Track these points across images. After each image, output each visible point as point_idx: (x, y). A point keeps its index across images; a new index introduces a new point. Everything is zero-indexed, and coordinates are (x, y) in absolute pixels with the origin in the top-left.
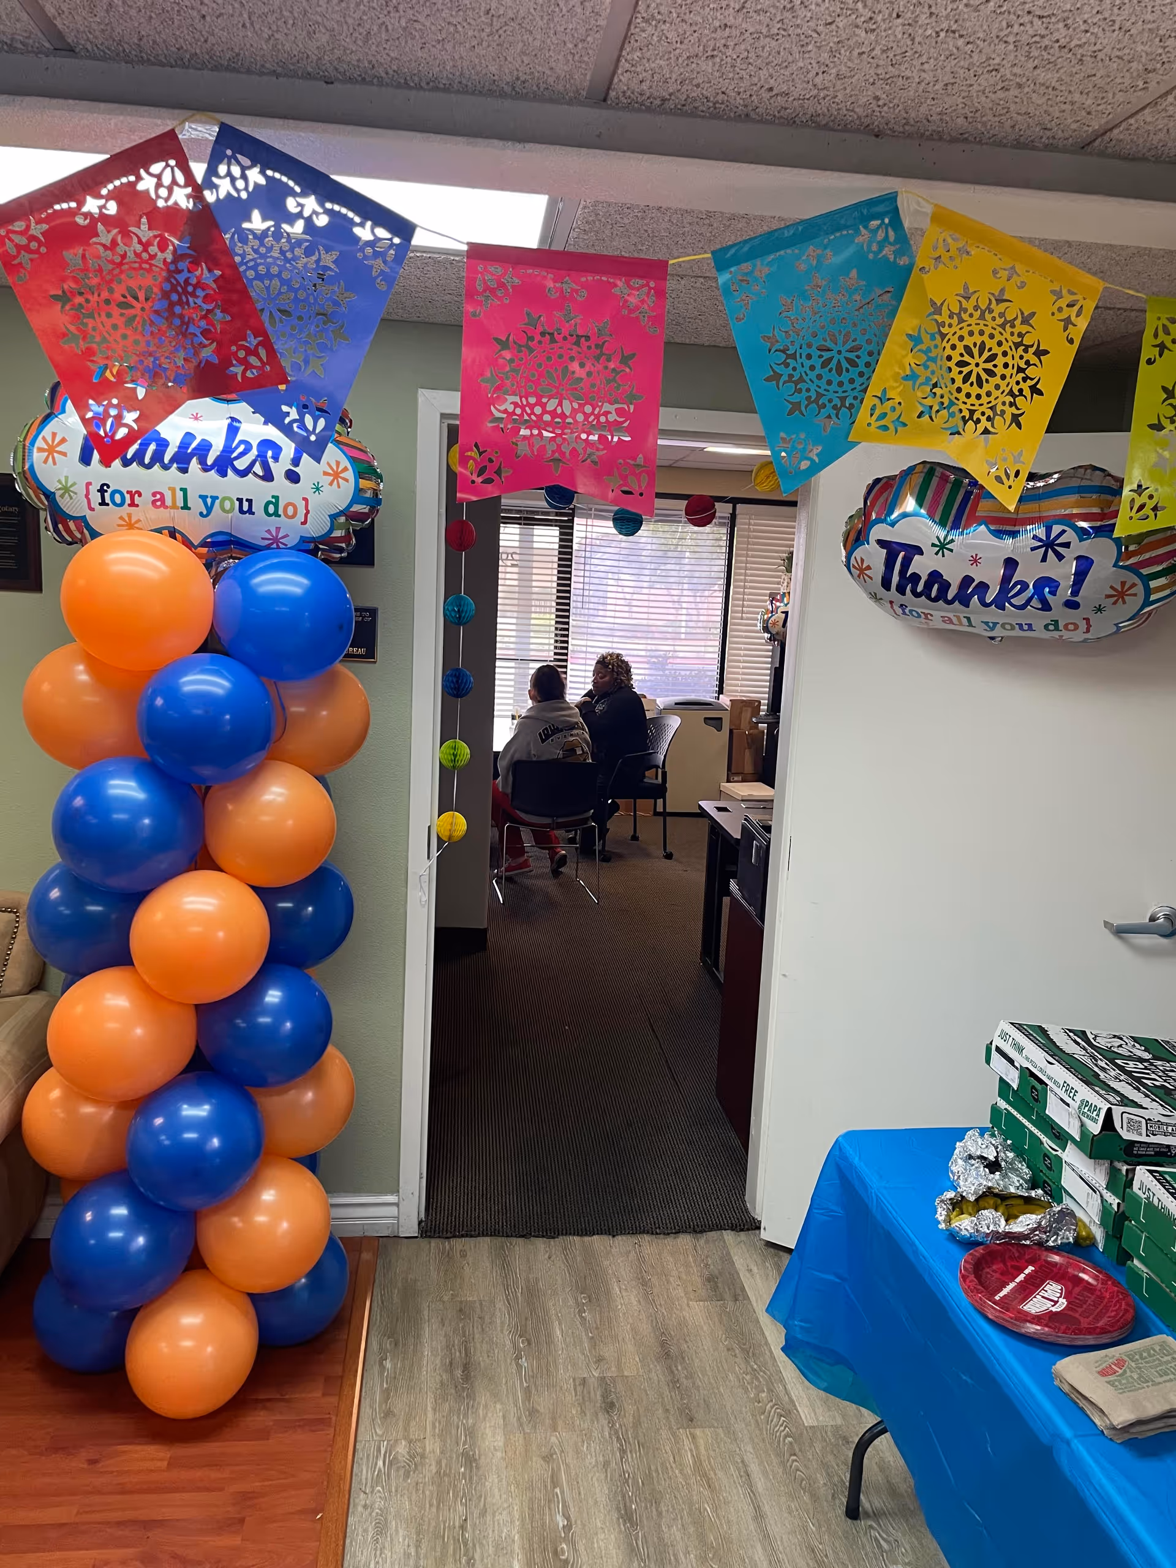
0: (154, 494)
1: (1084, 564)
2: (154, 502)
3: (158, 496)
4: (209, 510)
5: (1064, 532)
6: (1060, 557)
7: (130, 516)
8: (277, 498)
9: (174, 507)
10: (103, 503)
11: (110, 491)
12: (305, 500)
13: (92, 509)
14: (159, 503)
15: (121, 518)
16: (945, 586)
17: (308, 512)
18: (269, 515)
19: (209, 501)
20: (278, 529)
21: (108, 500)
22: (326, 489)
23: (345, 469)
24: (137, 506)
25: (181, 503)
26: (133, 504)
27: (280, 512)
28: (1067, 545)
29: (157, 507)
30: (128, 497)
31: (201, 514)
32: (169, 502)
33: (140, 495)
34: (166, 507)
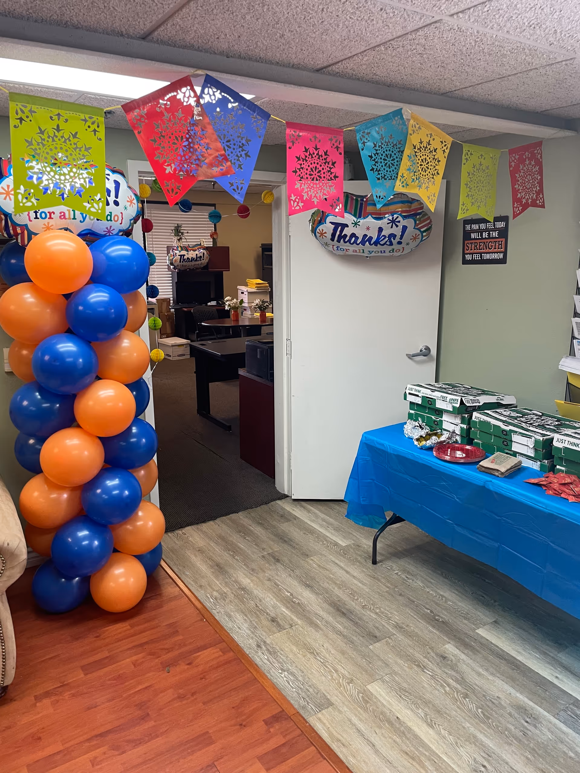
0: (61, 213)
1: (405, 228)
2: (60, 217)
3: (62, 214)
4: (84, 219)
5: (398, 217)
6: (397, 226)
7: (48, 223)
8: (111, 213)
9: (70, 218)
10: (36, 218)
11: (40, 212)
12: (122, 213)
13: (30, 221)
14: (62, 217)
15: (44, 225)
16: (357, 238)
17: (122, 218)
18: (108, 220)
19: (84, 215)
20: (111, 227)
21: (38, 216)
22: (128, 208)
23: (134, 199)
24: (52, 218)
25: (72, 217)
26: (50, 218)
27: (112, 219)
28: (399, 222)
29: (62, 219)
30: (48, 215)
31: (81, 221)
32: (67, 216)
33: (54, 213)
34: (66, 219)
